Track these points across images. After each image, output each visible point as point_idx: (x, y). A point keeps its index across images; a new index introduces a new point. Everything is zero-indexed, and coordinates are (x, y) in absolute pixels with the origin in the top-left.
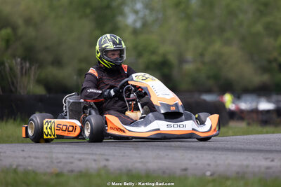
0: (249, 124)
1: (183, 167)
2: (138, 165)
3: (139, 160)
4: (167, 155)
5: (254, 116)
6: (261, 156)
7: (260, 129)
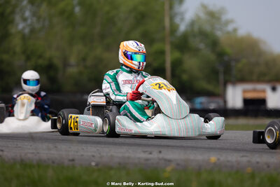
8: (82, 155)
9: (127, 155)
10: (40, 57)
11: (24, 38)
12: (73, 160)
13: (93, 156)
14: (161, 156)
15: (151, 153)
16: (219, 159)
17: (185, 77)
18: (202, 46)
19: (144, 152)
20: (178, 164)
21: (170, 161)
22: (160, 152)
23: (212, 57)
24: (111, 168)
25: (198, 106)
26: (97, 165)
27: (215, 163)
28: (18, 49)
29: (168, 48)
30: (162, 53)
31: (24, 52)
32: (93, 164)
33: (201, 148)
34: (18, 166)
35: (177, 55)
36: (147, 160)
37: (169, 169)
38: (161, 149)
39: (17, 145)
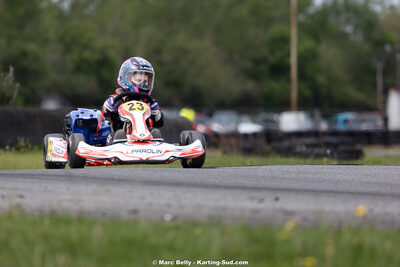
0: (225, 152)
1: (132, 207)
2: (66, 205)
3: (68, 197)
4: (109, 191)
5: (233, 141)
6: (245, 194)
7: (241, 159)
8: (151, 204)
9: (222, 203)
10: (86, 47)
12: (135, 212)
13: (169, 206)
14: (278, 205)
15: (261, 201)
16: (371, 211)
17: (321, 79)
18: (349, 29)
19: (252, 199)
20: (305, 219)
21: (290, 214)
22: (277, 199)
23: (366, 48)
24: (195, 224)
25: (341, 127)
26: (174, 218)
27: (365, 217)
28: (52, 34)
29: (294, 33)
30: (285, 41)
31: (61, 40)
32: (168, 217)
33: (344, 192)
34: (47, 222)
35: (309, 43)
36: (256, 211)
37: (290, 225)
38: (279, 195)
39: (46, 187)
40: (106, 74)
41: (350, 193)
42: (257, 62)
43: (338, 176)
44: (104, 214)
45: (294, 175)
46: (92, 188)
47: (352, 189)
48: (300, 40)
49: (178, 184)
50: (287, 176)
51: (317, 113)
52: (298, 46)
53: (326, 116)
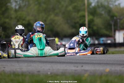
8: (44, 69)
9: (65, 68)
10: (24, 20)
11: (16, 11)
12: (39, 71)
13: (49, 69)
14: (83, 68)
15: (77, 67)
16: (111, 69)
17: (95, 28)
18: (103, 12)
19: (75, 66)
20: (91, 72)
21: (86, 71)
22: (82, 66)
23: (109, 18)
24: (57, 75)
25: (101, 42)
26: (51, 74)
27: (109, 72)
28: (13, 16)
29: (86, 14)
30: (84, 16)
31: (16, 18)
32: (49, 73)
33: (102, 64)
34: (12, 75)
35: (91, 17)
36: (76, 70)
37: (86, 75)
38: (83, 65)
39: (12, 64)
40: (30, 28)
41: (104, 64)
42: (75, 23)
43: (101, 58)
44: (30, 73)
45: (87, 59)
46: (26, 64)
47: (105, 62)
48: (88, 16)
49: (52, 62)
50: (85, 59)
51: (94, 38)
52: (88, 18)
53: (97, 39)
